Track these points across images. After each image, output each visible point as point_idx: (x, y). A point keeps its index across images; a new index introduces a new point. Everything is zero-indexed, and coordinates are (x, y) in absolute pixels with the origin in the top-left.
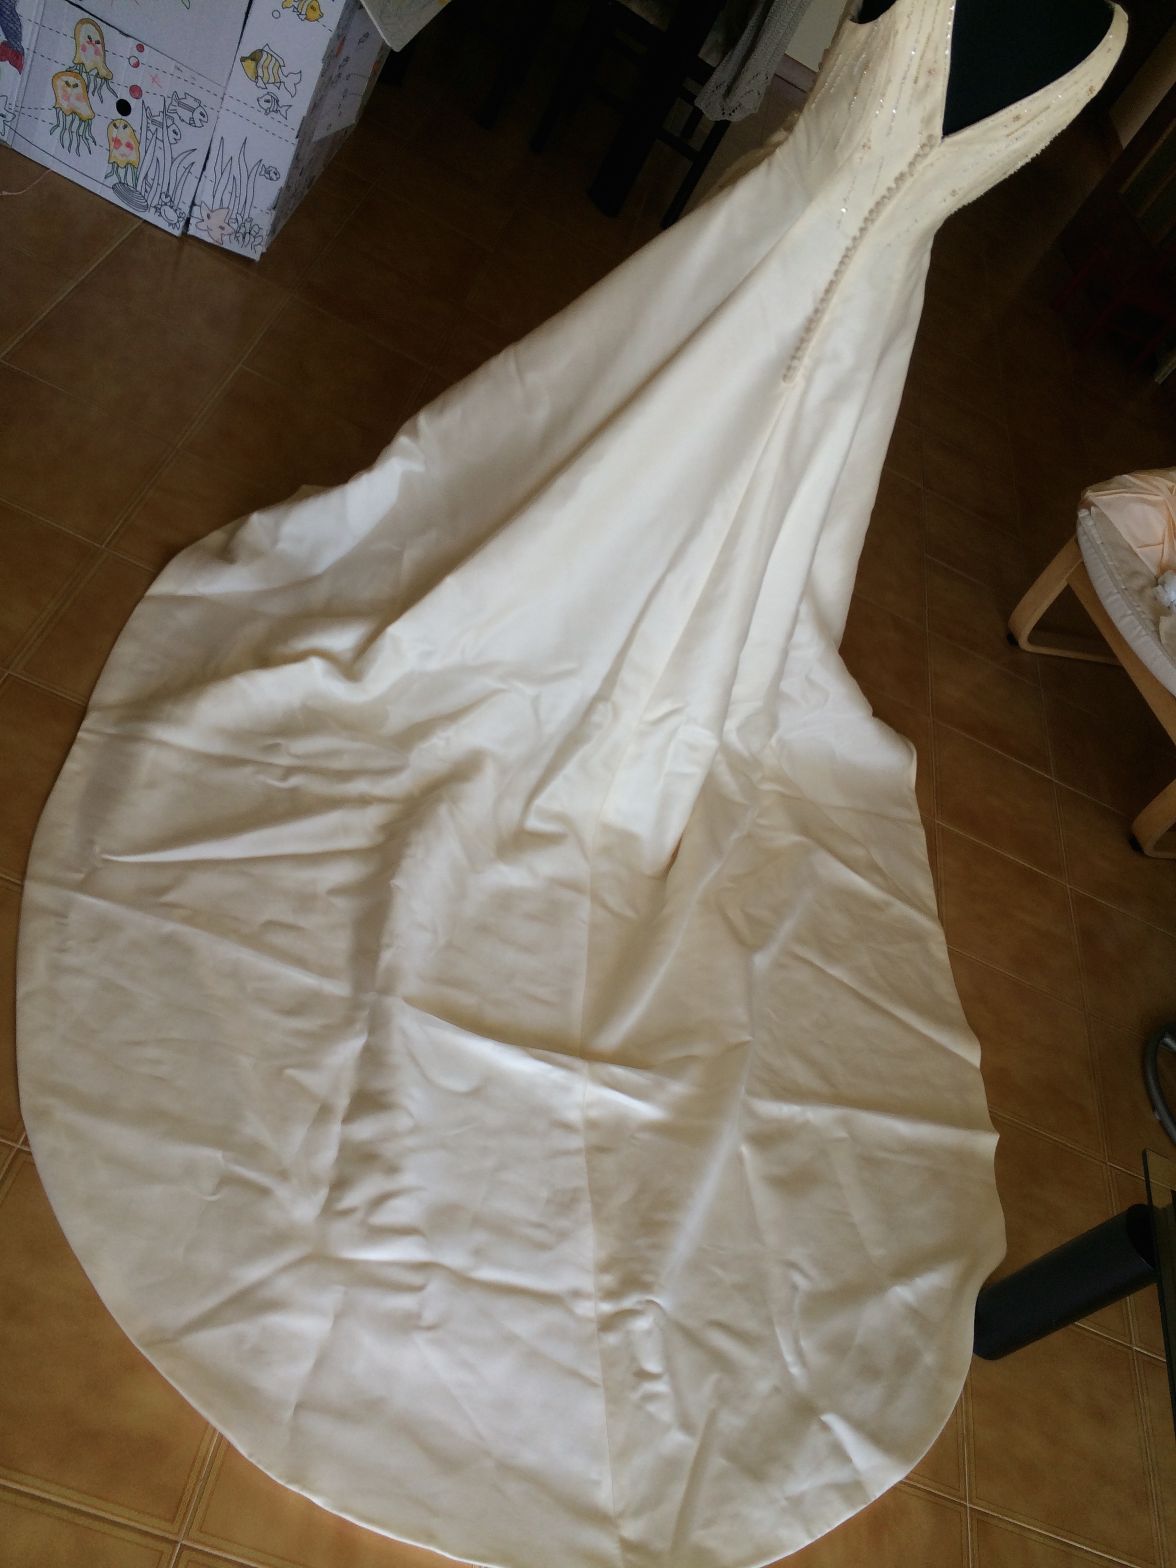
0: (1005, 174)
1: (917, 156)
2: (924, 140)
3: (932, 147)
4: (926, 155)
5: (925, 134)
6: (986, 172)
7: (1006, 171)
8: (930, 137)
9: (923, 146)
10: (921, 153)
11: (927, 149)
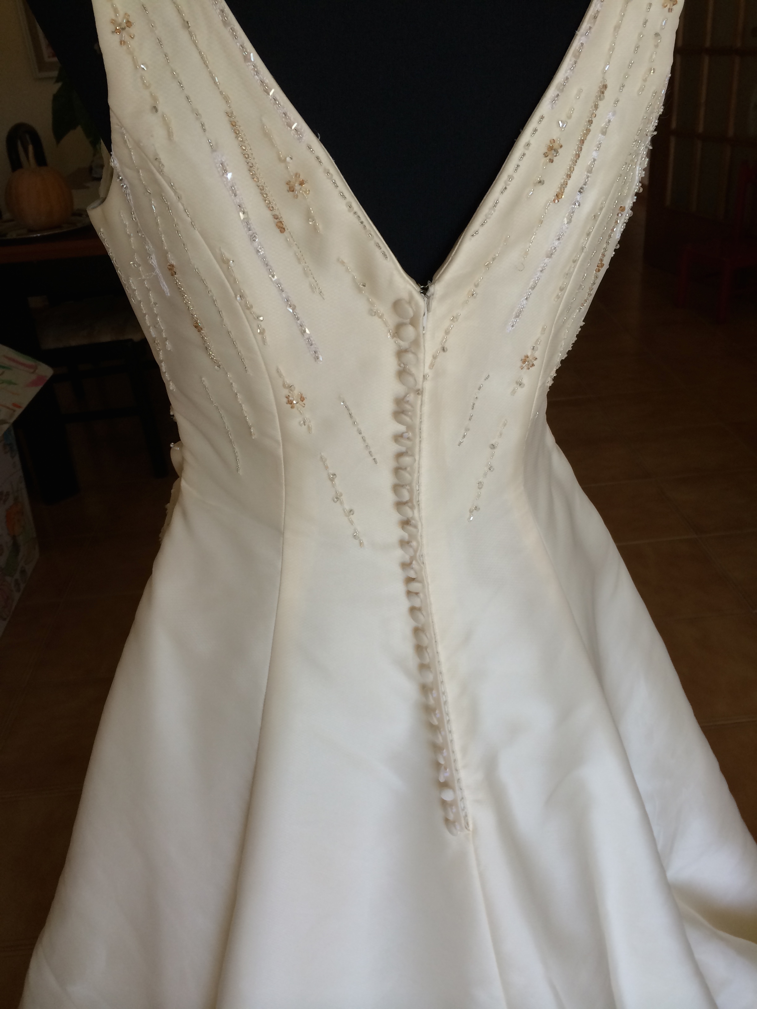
0: (602, 265)
1: (400, 353)
2: (391, 320)
3: (414, 322)
4: (416, 343)
5: (384, 309)
6: (562, 289)
7: (601, 260)
8: (397, 305)
9: (397, 331)
10: (404, 344)
11: (410, 331)
